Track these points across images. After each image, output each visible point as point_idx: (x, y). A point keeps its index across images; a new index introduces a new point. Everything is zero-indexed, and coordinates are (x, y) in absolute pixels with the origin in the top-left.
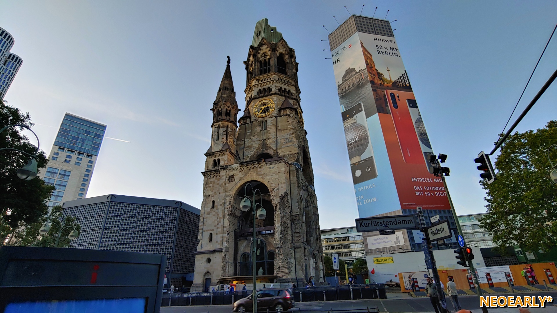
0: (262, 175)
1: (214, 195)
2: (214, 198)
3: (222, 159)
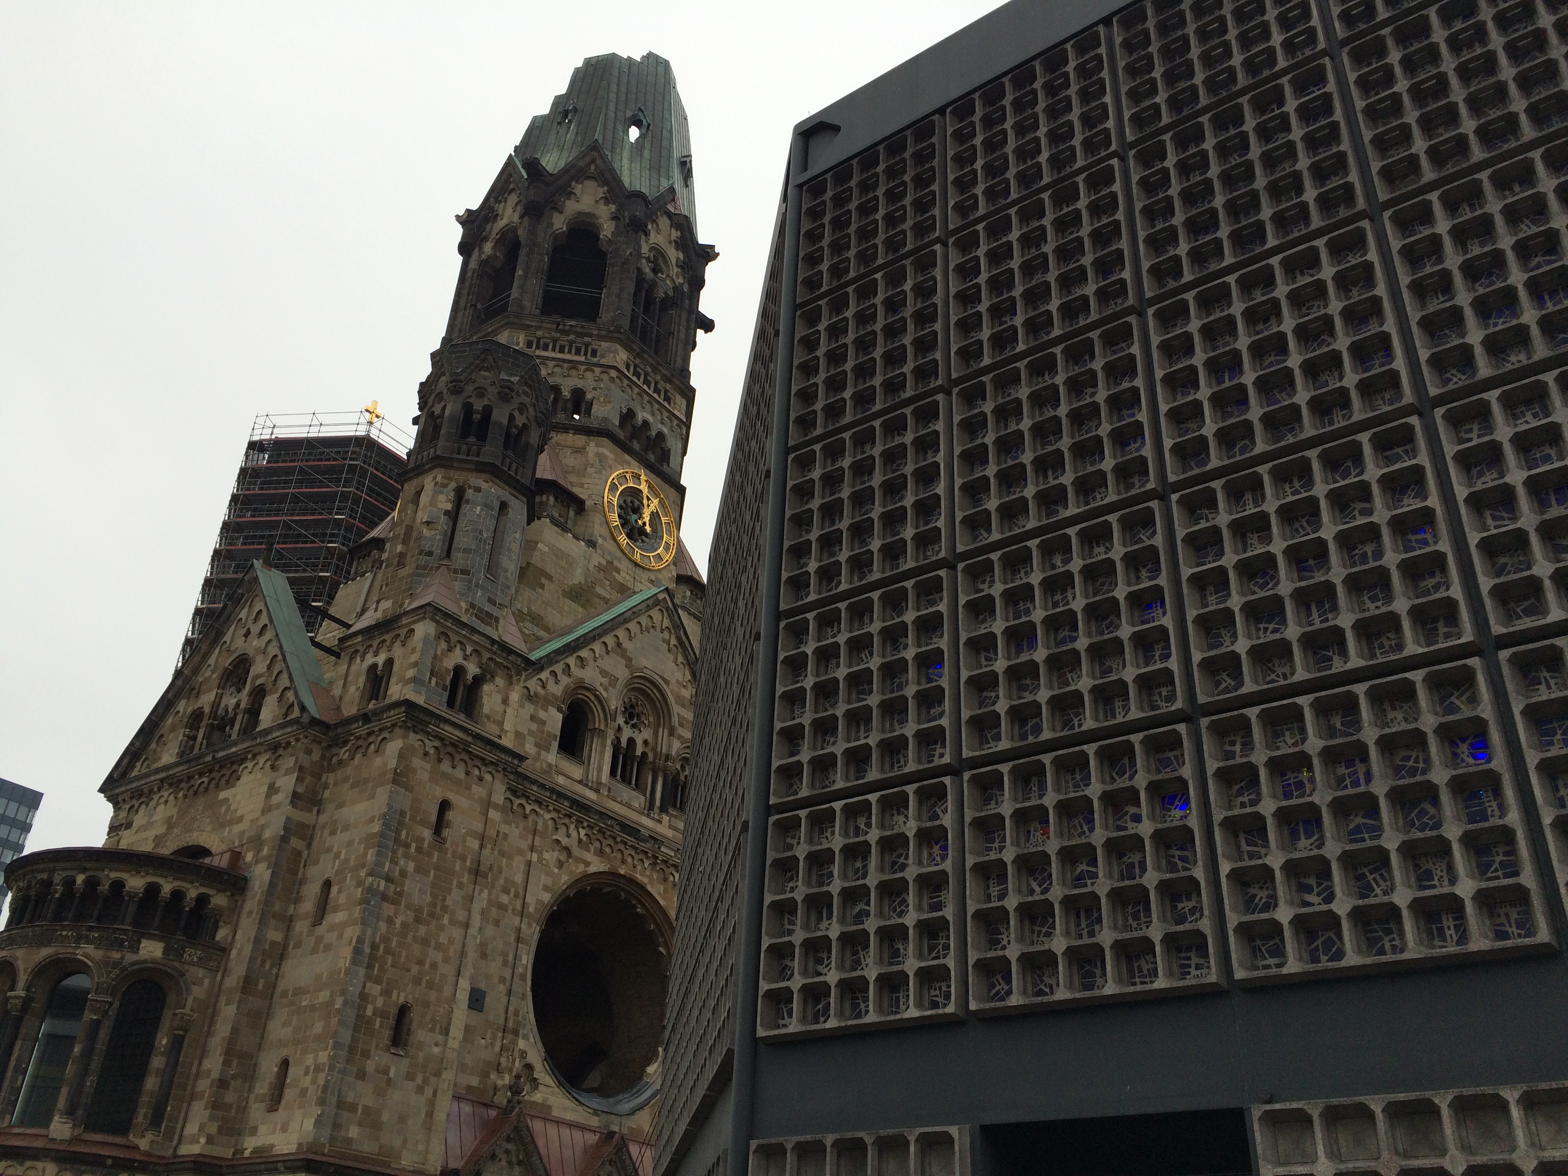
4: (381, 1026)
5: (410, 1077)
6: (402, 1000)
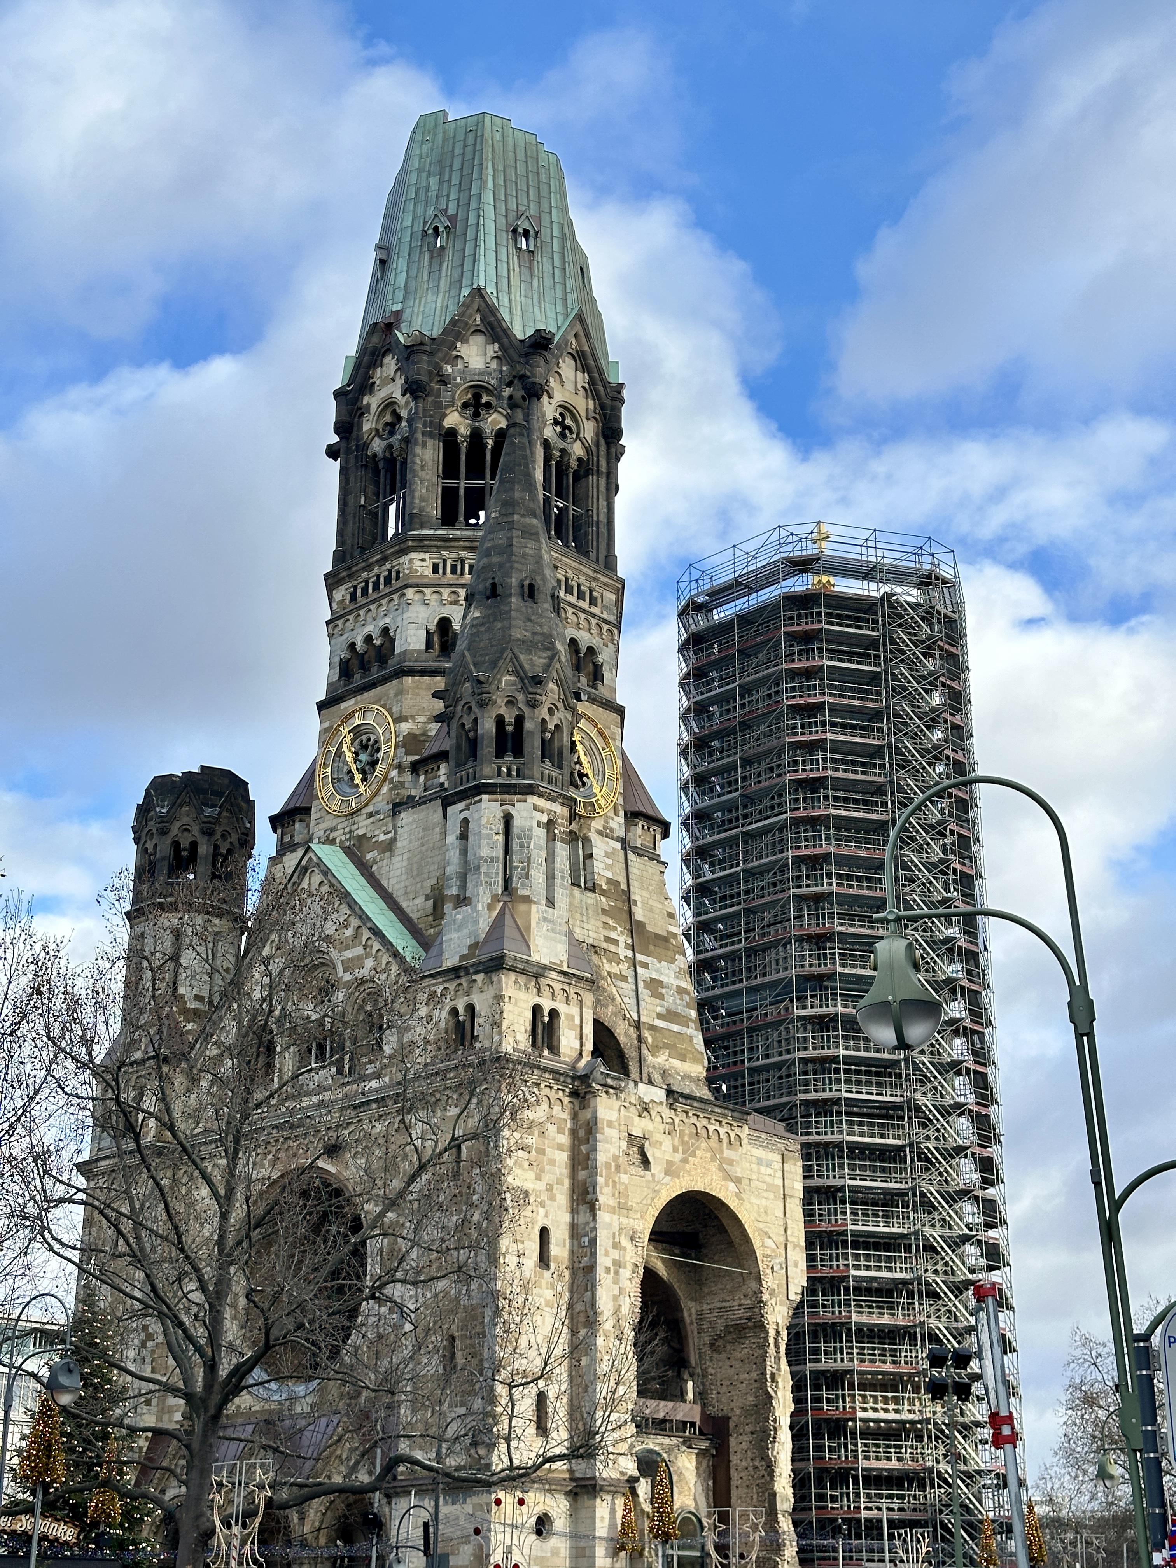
0: (738, 1181)
1: (544, 1197)
2: (546, 1215)
3: (567, 1015)
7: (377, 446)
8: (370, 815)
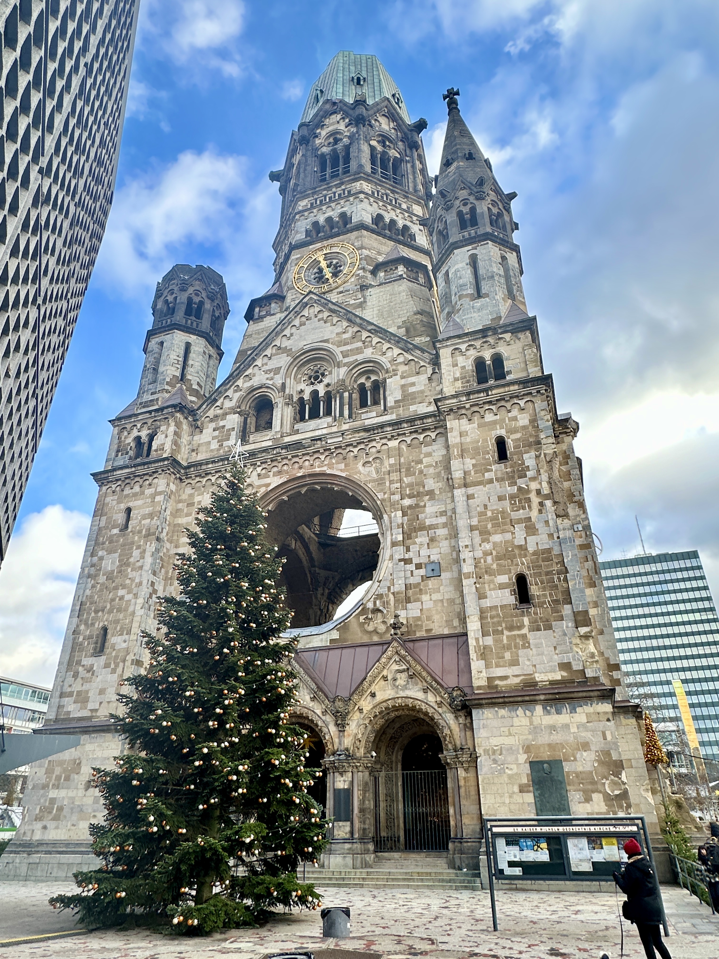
4: (88, 644)
5: (107, 666)
6: (101, 624)
7: (325, 150)
8: (341, 292)
